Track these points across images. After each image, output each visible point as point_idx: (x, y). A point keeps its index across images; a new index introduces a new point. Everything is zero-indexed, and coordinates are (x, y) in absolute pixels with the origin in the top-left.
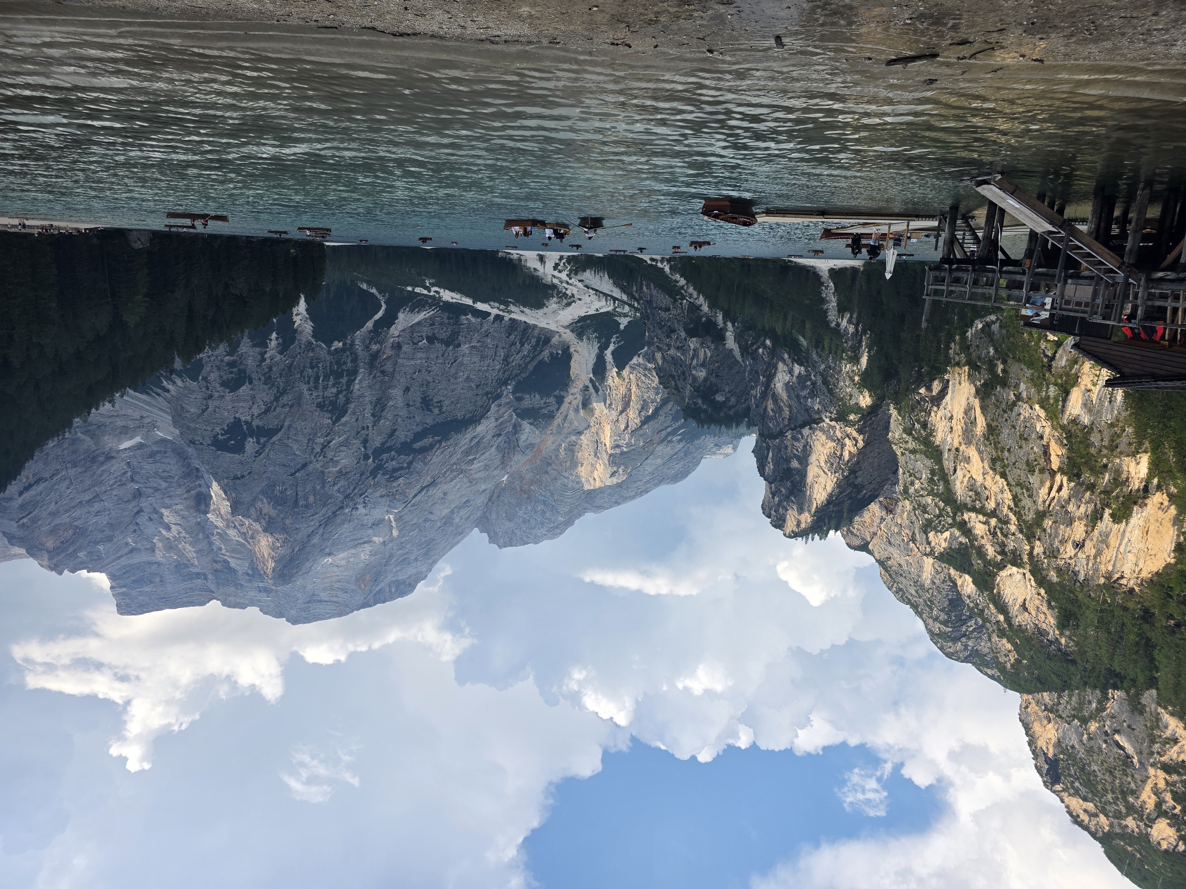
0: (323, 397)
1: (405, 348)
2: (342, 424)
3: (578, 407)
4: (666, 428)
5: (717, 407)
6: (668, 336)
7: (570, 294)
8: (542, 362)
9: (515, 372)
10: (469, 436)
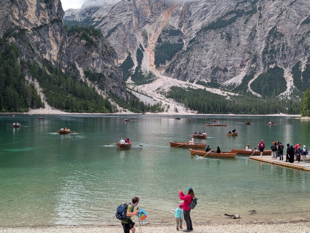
0: (280, 40)
1: (238, 65)
2: (271, 26)
3: (150, 37)
4: (103, 25)
5: (84, 37)
6: (112, 73)
7: (159, 94)
8: (169, 59)
9: (184, 54)
10: (206, 20)
